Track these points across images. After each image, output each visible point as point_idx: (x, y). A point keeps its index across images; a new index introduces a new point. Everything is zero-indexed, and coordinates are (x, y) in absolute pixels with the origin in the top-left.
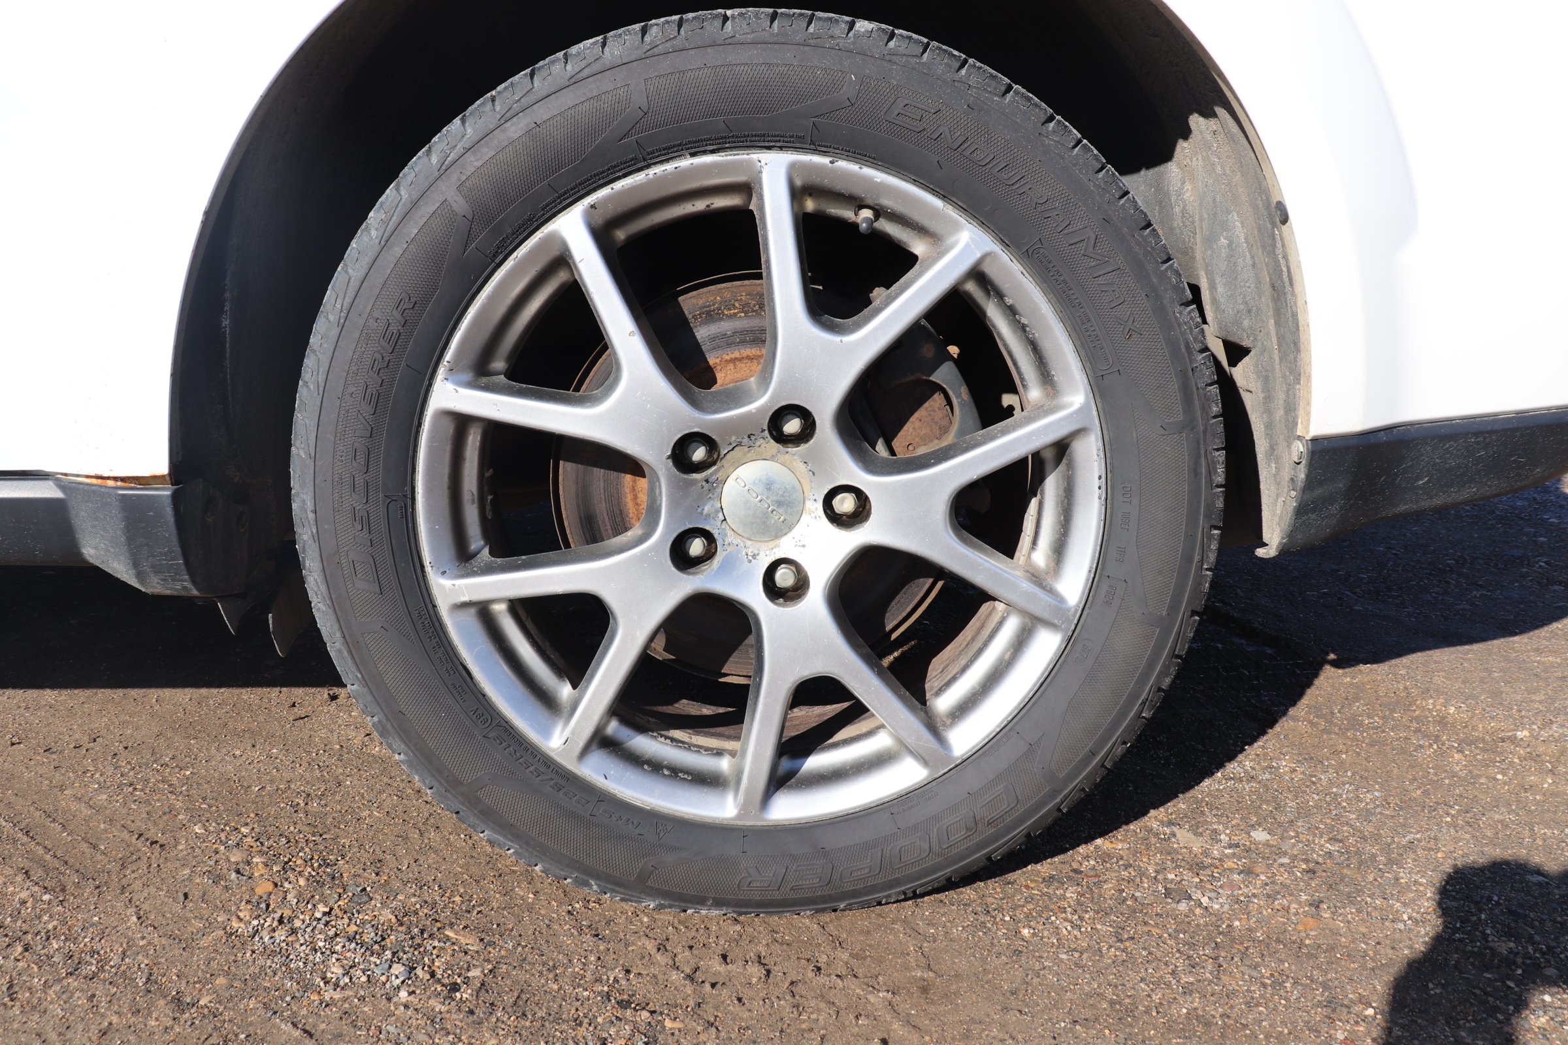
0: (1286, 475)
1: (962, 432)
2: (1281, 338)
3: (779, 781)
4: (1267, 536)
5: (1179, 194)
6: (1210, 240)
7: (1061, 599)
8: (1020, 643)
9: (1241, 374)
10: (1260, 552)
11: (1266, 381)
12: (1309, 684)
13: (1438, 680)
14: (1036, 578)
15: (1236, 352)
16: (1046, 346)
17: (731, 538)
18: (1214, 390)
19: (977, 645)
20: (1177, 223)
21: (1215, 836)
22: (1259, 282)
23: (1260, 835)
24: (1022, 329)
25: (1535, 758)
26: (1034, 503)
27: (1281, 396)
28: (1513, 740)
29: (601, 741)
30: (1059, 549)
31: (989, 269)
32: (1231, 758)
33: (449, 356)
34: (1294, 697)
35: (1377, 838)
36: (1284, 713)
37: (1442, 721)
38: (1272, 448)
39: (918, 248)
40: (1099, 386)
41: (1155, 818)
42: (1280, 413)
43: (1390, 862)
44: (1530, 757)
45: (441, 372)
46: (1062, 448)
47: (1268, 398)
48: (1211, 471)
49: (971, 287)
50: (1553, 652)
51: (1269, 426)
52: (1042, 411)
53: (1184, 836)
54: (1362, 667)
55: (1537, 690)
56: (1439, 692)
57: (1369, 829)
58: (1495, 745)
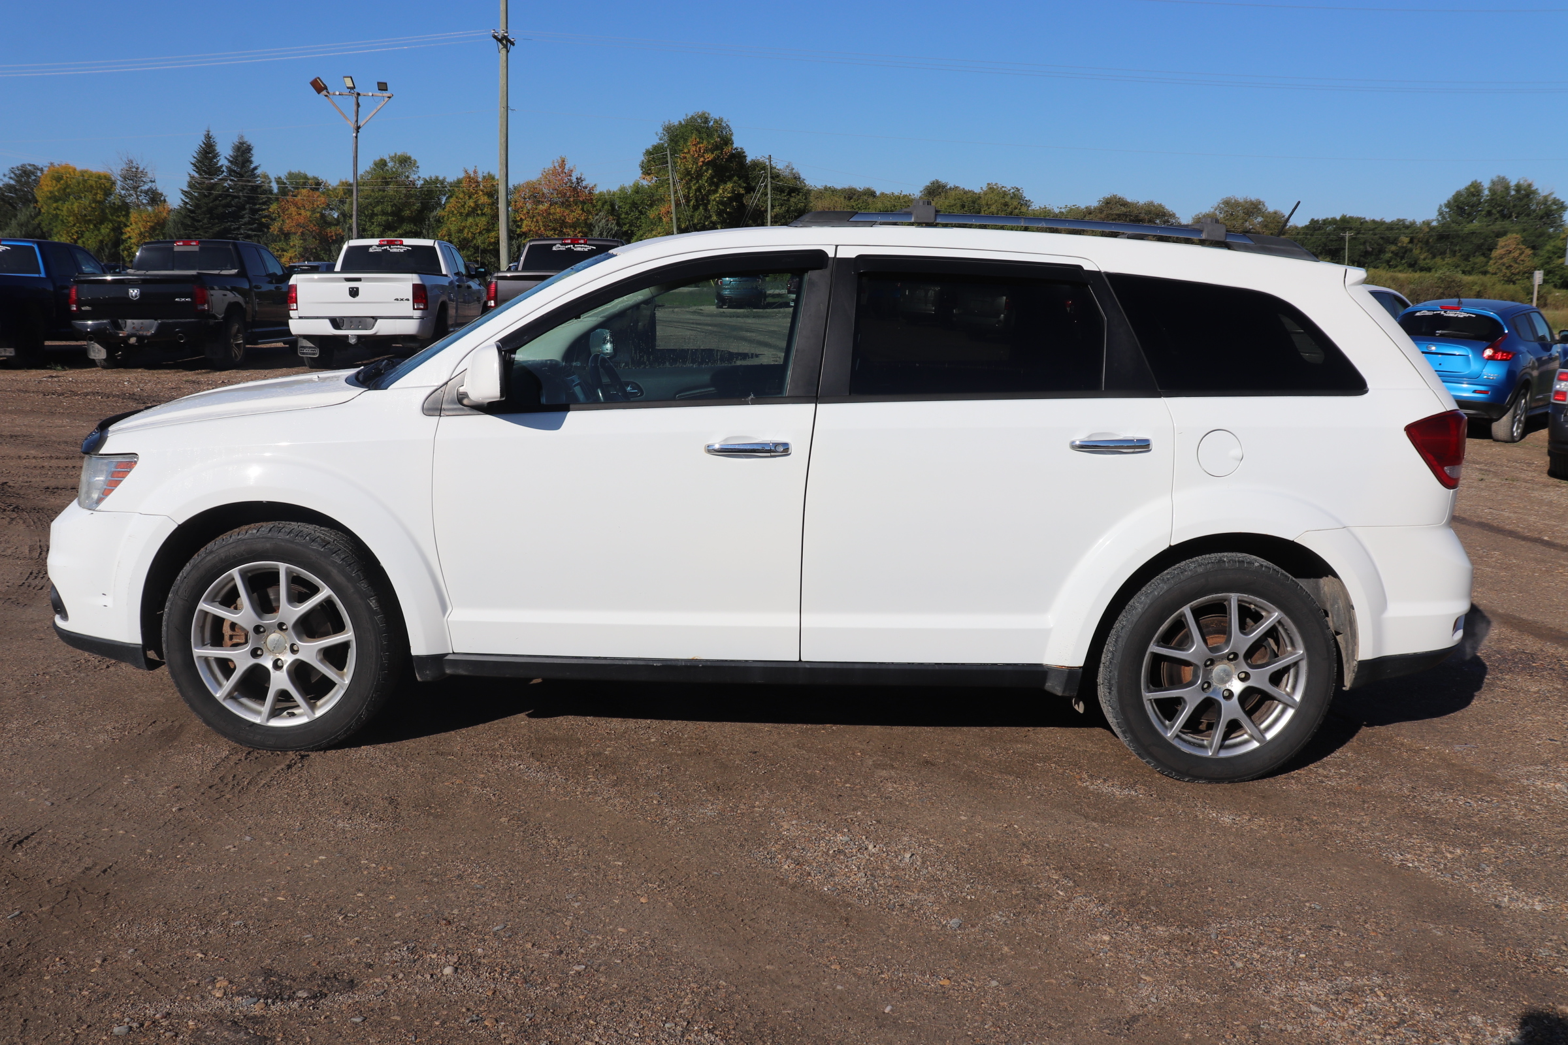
0: (1352, 669)
1: (1270, 658)
2: (1351, 634)
3: (1222, 747)
4: (1345, 684)
5: (1323, 588)
6: (1332, 605)
7: (1295, 701)
8: (1283, 712)
9: (1338, 638)
10: (1344, 688)
11: (1347, 642)
12: (1357, 732)
13: (1403, 732)
14: (1288, 694)
15: (1338, 633)
16: (1294, 638)
17: (1214, 684)
18: (1335, 649)
19: (1269, 712)
20: (1322, 595)
21: (1330, 771)
22: (1345, 618)
23: (1343, 771)
24: (1288, 634)
25: (1430, 755)
26: (1286, 676)
27: (1350, 647)
28: (1424, 750)
29: (1178, 736)
30: (1294, 688)
31: (1282, 621)
32: (1332, 752)
33: (1154, 639)
34: (1352, 736)
35: (1378, 773)
36: (1349, 740)
37: (1402, 744)
38: (1348, 660)
39: (1264, 614)
40: (1307, 649)
41: (1311, 766)
42: (1350, 652)
43: (1381, 778)
44: (1429, 754)
45: (1152, 644)
46: (1296, 664)
47: (1347, 647)
48: (1334, 669)
49: (1277, 625)
50: (1447, 724)
51: (1347, 654)
52: (1291, 654)
53: (1321, 770)
54: (1376, 727)
55: (1437, 736)
56: (1402, 736)
57: (1375, 771)
58: (1417, 751)
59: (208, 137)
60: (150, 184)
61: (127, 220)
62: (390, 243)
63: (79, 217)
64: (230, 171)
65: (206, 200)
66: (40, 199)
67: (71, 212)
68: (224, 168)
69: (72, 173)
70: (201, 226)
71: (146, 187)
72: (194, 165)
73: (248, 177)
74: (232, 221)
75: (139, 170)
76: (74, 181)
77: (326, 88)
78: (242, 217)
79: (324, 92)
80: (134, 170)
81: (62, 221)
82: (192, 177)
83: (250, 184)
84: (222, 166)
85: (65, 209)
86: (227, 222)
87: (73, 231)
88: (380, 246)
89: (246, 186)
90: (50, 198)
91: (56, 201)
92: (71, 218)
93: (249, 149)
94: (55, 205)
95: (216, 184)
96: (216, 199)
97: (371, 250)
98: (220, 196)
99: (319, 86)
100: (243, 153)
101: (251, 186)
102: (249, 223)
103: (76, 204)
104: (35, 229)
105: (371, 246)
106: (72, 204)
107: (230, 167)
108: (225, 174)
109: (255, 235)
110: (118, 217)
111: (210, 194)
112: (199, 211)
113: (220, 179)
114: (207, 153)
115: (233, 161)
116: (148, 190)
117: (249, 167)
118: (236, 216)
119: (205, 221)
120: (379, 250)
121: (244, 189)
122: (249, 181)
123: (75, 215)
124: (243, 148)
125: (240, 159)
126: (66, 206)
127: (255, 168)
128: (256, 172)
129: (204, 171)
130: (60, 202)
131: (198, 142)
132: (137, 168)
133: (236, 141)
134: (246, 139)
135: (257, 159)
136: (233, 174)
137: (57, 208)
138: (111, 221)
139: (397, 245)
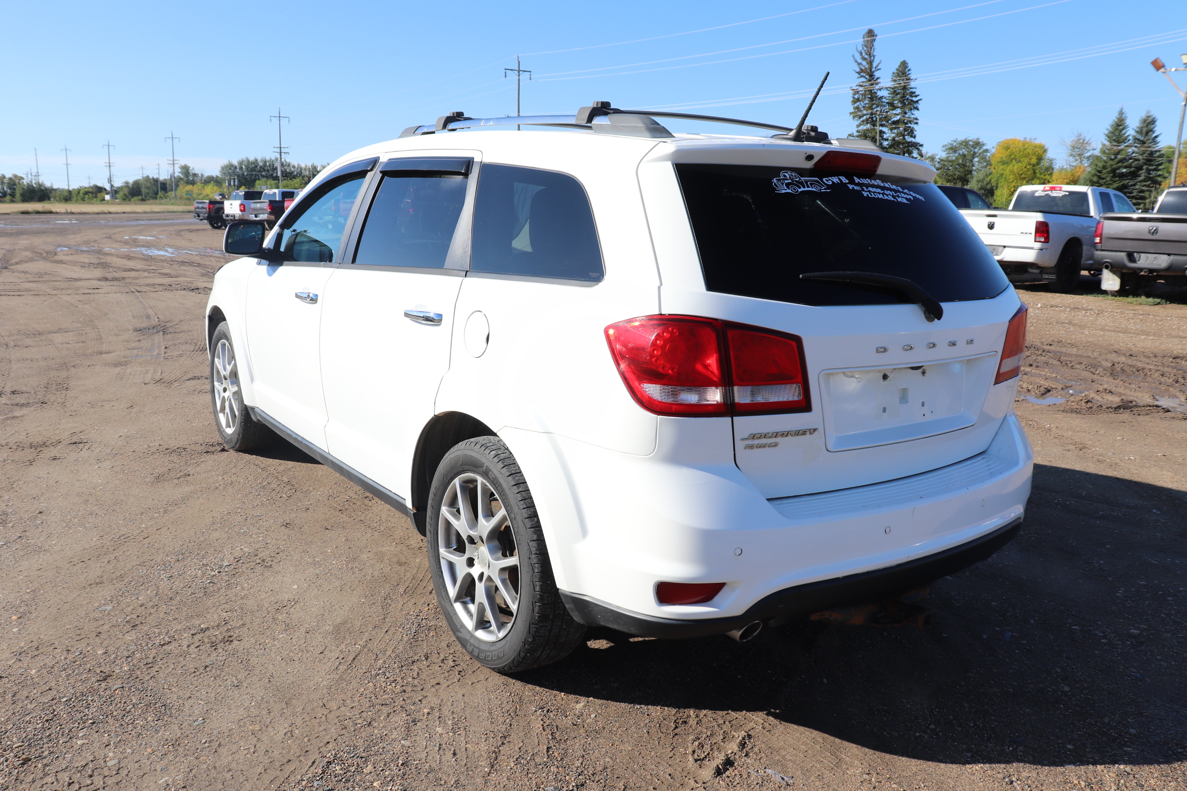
59: (1121, 113)
60: (1092, 152)
61: (1051, 177)
62: (1052, 189)
63: (1017, 175)
64: (1135, 139)
65: (1111, 162)
66: (993, 163)
67: (1012, 172)
68: (1130, 137)
69: (1017, 144)
70: (1105, 182)
71: (1089, 154)
72: (1107, 135)
73: (1149, 143)
74: (1131, 179)
75: (1085, 142)
76: (1017, 149)
77: (1163, 66)
78: (1139, 176)
79: (1162, 70)
80: (1081, 141)
81: (1005, 178)
82: (1104, 145)
83: (1150, 149)
84: (1128, 136)
85: (1008, 170)
86: (1126, 180)
87: (1012, 186)
88: (1044, 191)
89: (1147, 151)
90: (1000, 162)
91: (1004, 164)
92: (1011, 176)
93: (1153, 122)
94: (1002, 167)
95: (1122, 150)
96: (1121, 161)
97: (1037, 194)
98: (1124, 159)
99: (1158, 65)
100: (1148, 126)
101: (1151, 151)
102: (1144, 181)
103: (1016, 166)
104: (987, 184)
105: (1037, 191)
106: (1014, 166)
107: (1135, 136)
108: (1130, 142)
109: (1148, 191)
110: (1045, 175)
111: (1116, 158)
112: (1104, 171)
113: (1126, 146)
114: (1119, 126)
115: (1140, 132)
116: (1090, 156)
117: (1151, 135)
118: (1134, 175)
119: (1108, 179)
120: (1043, 194)
121: (1145, 153)
122: (1149, 147)
123: (1015, 174)
124: (1148, 121)
125: (1145, 130)
126: (1009, 167)
127: (1156, 137)
128: (1157, 139)
129: (1114, 140)
130: (1006, 165)
131: (1113, 117)
132: (1084, 140)
133: (1143, 115)
134: (1152, 113)
135: (1158, 129)
136: (1137, 141)
137: (1003, 169)
138: (1038, 178)
139: (1057, 190)
